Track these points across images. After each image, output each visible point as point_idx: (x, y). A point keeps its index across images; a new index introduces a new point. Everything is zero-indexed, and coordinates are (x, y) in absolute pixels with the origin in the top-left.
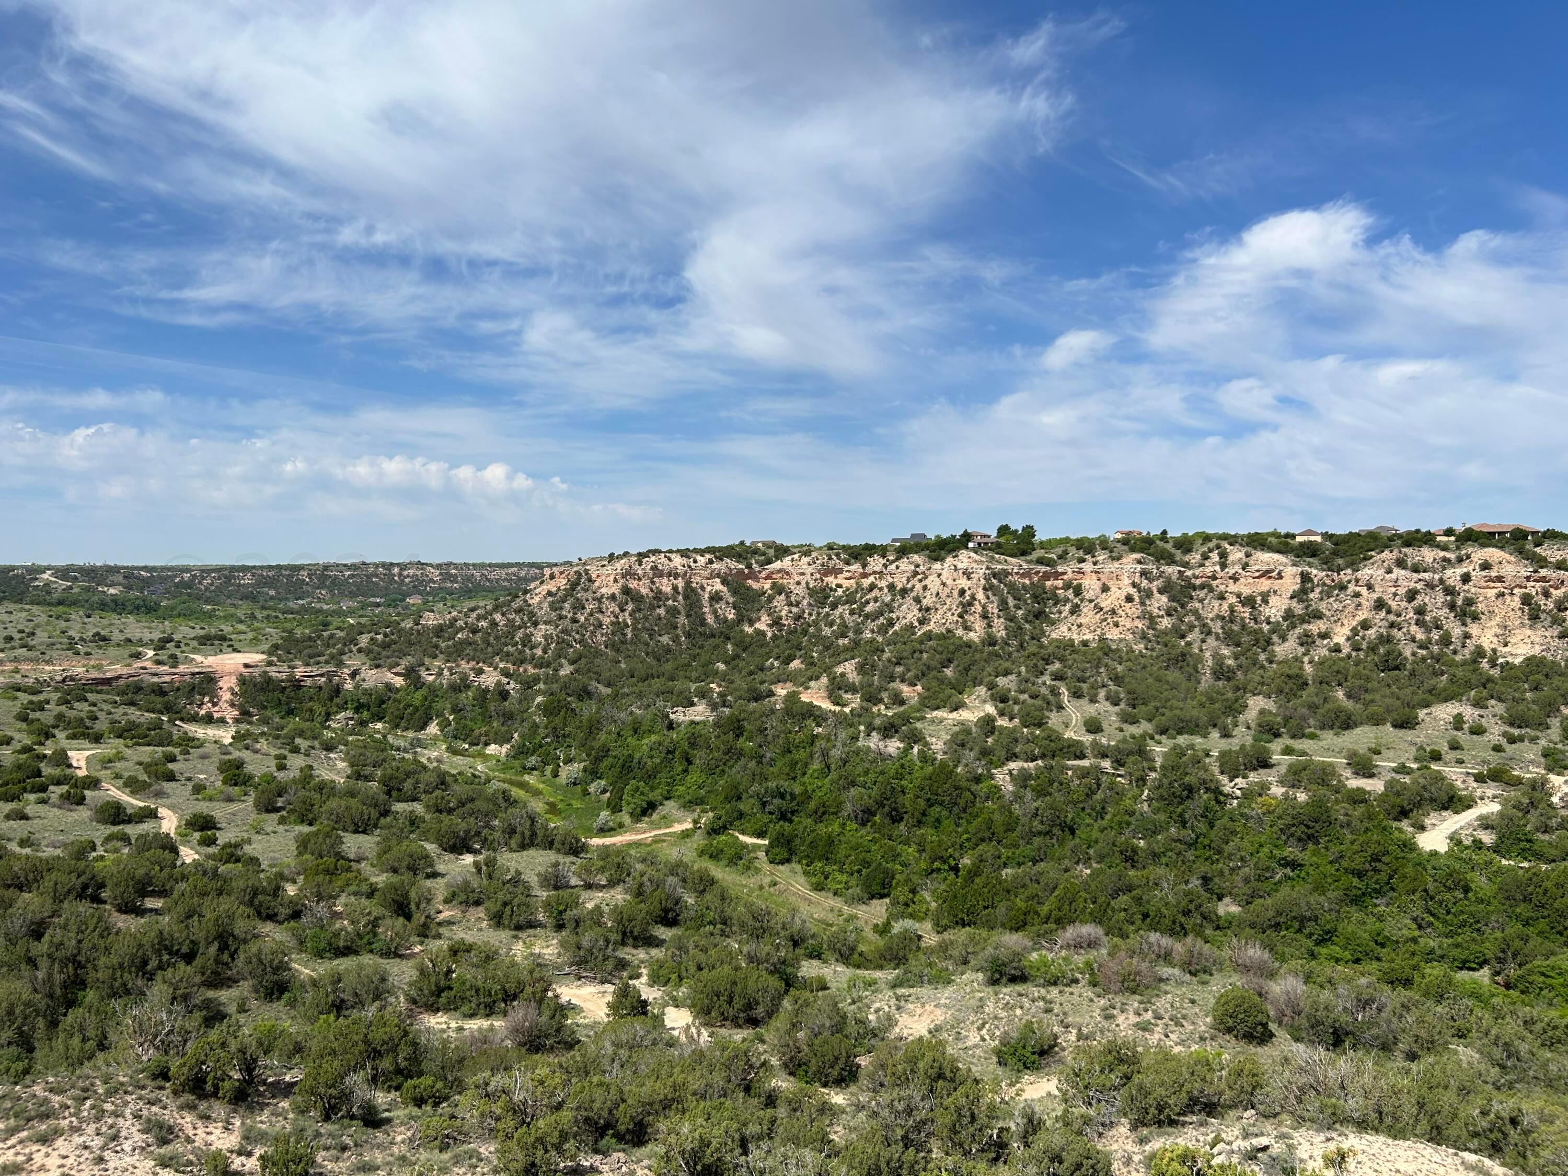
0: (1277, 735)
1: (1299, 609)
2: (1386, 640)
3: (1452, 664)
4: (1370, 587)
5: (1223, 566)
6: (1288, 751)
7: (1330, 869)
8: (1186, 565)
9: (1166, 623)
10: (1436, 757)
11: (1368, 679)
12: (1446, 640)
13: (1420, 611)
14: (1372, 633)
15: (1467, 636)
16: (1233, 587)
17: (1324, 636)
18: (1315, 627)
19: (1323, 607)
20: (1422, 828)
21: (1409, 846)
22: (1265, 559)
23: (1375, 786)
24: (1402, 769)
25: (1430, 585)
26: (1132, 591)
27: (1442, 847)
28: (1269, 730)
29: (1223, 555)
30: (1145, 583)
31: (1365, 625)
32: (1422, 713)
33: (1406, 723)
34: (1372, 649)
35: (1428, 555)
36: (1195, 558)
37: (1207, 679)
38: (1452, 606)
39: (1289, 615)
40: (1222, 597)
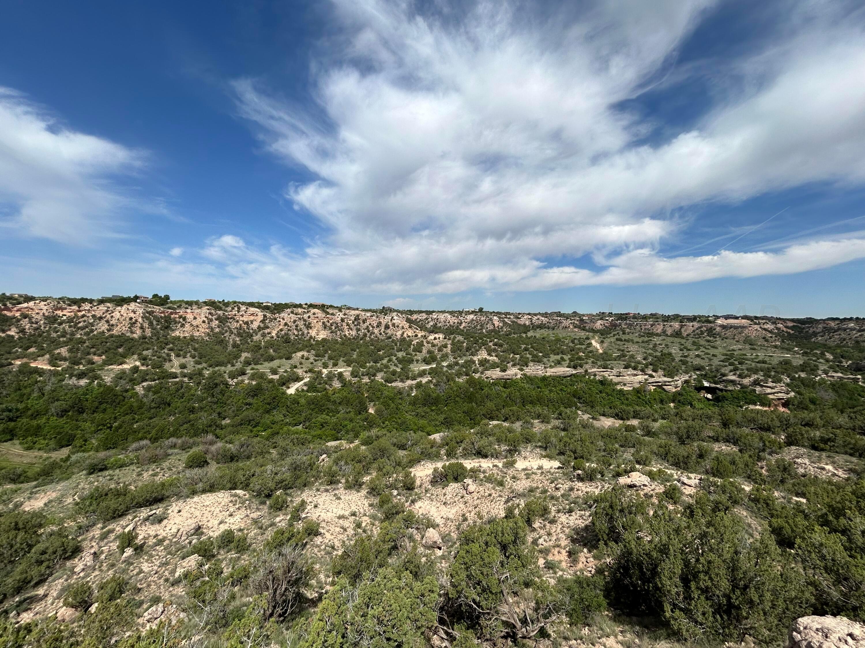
0: (250, 364)
1: (262, 325)
2: (287, 334)
3: (304, 341)
4: (283, 319)
5: (239, 312)
6: (252, 369)
7: (261, 404)
8: (226, 311)
9: (217, 330)
10: (296, 367)
11: (280, 346)
12: (303, 334)
13: (297, 326)
14: (283, 332)
15: (308, 333)
16: (241, 319)
17: (269, 333)
18: (266, 331)
19: (269, 325)
20: (289, 388)
21: (284, 393)
22: (252, 310)
23: (276, 377)
24: (286, 371)
25: (300, 319)
26: (205, 319)
27: (293, 393)
28: (247, 363)
29: (239, 308)
30: (210, 317)
31: (281, 330)
32: (293, 355)
33: (289, 358)
34: (283, 337)
35: (300, 310)
36: (229, 309)
37: (230, 348)
38: (305, 325)
39: (259, 327)
40: (238, 322)
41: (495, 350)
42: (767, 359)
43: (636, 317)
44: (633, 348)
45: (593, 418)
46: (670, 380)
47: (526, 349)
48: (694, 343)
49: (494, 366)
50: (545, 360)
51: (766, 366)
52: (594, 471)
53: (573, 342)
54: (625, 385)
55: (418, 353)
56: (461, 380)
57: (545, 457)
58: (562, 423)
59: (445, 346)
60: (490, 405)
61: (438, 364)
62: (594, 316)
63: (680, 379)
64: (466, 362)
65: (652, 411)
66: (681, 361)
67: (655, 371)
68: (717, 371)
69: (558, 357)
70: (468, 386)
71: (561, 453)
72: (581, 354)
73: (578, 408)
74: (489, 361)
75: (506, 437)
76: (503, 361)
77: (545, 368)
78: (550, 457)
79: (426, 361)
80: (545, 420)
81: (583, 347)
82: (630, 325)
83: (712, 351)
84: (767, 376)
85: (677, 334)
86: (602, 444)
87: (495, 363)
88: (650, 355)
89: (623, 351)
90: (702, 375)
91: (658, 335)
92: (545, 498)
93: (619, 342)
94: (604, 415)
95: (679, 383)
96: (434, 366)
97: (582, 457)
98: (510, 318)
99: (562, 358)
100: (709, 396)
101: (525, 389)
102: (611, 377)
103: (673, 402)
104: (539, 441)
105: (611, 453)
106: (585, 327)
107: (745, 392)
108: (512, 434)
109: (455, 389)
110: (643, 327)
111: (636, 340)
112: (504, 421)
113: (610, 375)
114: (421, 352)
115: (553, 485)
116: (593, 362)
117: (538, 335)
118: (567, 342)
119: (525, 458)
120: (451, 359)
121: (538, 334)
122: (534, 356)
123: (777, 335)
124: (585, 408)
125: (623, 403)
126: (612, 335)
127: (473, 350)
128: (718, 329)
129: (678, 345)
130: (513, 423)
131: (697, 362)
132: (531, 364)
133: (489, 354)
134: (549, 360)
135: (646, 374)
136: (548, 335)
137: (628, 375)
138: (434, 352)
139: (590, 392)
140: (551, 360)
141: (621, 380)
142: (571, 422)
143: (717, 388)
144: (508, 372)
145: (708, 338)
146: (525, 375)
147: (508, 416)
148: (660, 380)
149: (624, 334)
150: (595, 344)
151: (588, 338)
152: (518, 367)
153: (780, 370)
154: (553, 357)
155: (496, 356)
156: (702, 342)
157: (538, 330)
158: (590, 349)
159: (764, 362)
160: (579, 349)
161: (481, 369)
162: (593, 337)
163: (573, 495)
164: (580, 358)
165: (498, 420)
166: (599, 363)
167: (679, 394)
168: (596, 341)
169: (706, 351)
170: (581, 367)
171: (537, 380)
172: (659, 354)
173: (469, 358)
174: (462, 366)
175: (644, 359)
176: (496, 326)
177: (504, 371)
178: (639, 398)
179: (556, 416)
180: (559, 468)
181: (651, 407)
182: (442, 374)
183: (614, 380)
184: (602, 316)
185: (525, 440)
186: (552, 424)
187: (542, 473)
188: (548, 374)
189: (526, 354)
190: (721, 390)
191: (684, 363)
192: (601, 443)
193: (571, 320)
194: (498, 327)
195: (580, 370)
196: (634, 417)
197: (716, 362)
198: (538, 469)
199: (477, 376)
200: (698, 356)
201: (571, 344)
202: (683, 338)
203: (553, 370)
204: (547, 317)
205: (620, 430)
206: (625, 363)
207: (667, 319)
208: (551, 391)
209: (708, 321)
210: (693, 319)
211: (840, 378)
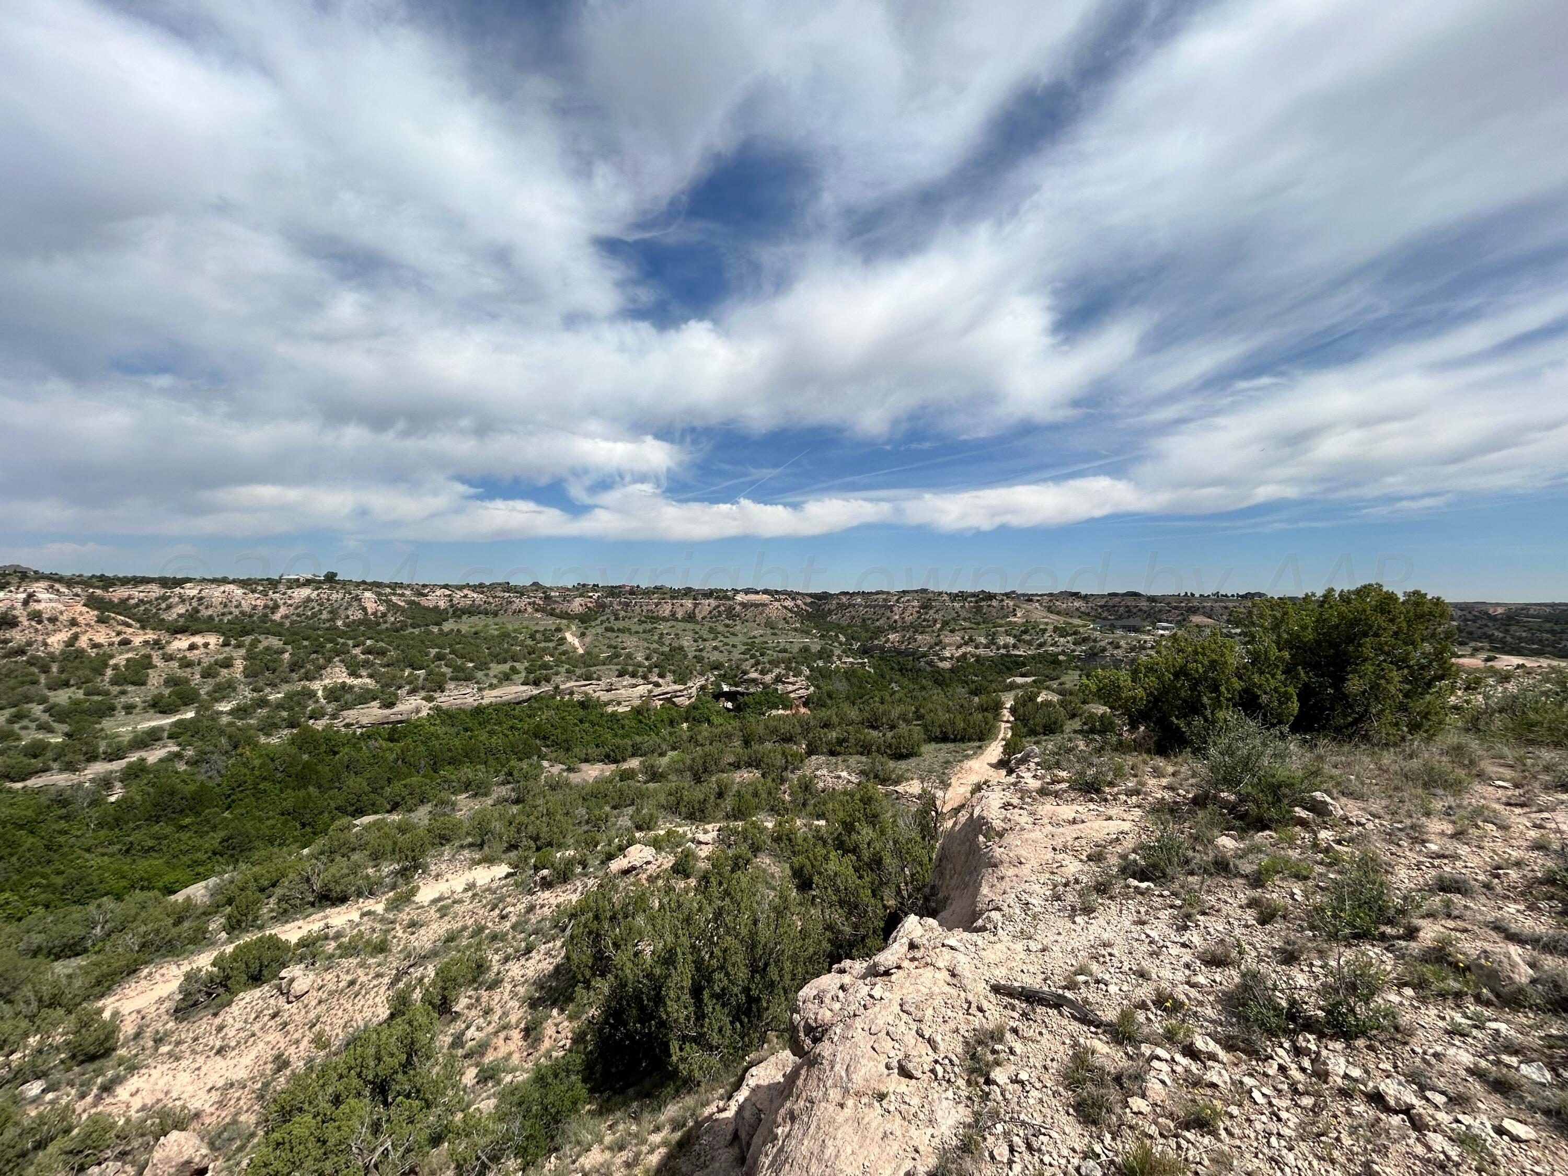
41: (366, 664)
42: (788, 647)
43: (633, 592)
44: (630, 643)
45: (570, 770)
46: (682, 687)
47: (439, 657)
48: (711, 630)
49: (365, 697)
50: (480, 675)
51: (787, 655)
52: (570, 863)
53: (532, 637)
54: (619, 704)
55: (130, 688)
56: (274, 740)
57: (479, 863)
58: (513, 790)
59: (227, 663)
60: (355, 783)
61: (203, 707)
62: (568, 590)
63: (695, 684)
64: (289, 697)
65: (658, 741)
66: (695, 657)
67: (662, 676)
68: (737, 667)
69: (506, 667)
70: (294, 750)
71: (513, 847)
72: (548, 658)
73: (542, 757)
74: (351, 687)
75: (395, 843)
76: (388, 685)
77: (480, 690)
78: (490, 861)
79: (159, 706)
80: (478, 790)
81: (551, 645)
82: (627, 604)
83: (732, 640)
84: (788, 668)
85: (690, 617)
86: (584, 812)
87: (368, 691)
88: (655, 651)
89: (615, 647)
90: (720, 675)
91: (664, 619)
92: (479, 944)
93: (609, 634)
94: (586, 761)
95: (694, 690)
96: (190, 715)
97: (550, 844)
98: (403, 595)
99: (513, 669)
100: (729, 705)
101: (438, 738)
102: (597, 694)
103: (687, 720)
104: (468, 834)
105: (597, 823)
106: (554, 609)
107: (767, 694)
108: (408, 835)
109: (257, 762)
110: (644, 608)
111: (635, 628)
112: (389, 812)
113: (596, 691)
114: (144, 684)
115: (497, 911)
116: (568, 671)
117: (464, 629)
118: (521, 637)
119: (437, 877)
120: (246, 694)
121: (466, 625)
122: (457, 669)
123: (796, 614)
124: (555, 755)
125: (616, 735)
126: (598, 622)
127: (309, 666)
128: (738, 609)
129: (691, 634)
130: (410, 810)
131: (715, 656)
132: (451, 685)
133: (354, 674)
134: (487, 675)
135: (650, 683)
136: (486, 626)
137: (624, 687)
138: (187, 681)
139: (563, 724)
140: (491, 673)
141: (613, 697)
142: (531, 783)
143: (738, 692)
144: (399, 707)
145: (727, 622)
146: (438, 709)
147: (398, 799)
148: (669, 689)
149: (616, 619)
150: (571, 638)
151: (559, 630)
152: (423, 694)
153: (800, 659)
154: (496, 668)
155: (370, 676)
156: (721, 628)
157: (464, 617)
158: (564, 648)
159: (785, 651)
160: (544, 650)
161: (330, 709)
162: (568, 627)
163: (534, 919)
164: (546, 666)
165: (375, 813)
166: (578, 672)
167: (694, 707)
168: (573, 635)
169: (725, 640)
170: (548, 681)
171: (463, 716)
172: (667, 649)
173: (298, 687)
174: (280, 706)
175: (647, 659)
176: (370, 611)
177: (391, 705)
178: (641, 722)
179: (502, 778)
180: (508, 875)
181: (657, 735)
182: (215, 732)
183: (602, 698)
184: (582, 590)
185: (437, 841)
186: (494, 796)
187: (474, 895)
188: (485, 702)
189: (439, 666)
190: (742, 694)
191: (699, 659)
192: (581, 811)
193: (529, 597)
194: (375, 614)
195: (546, 688)
196: (633, 755)
197: (736, 655)
198: (465, 890)
199: (319, 725)
200: (715, 648)
201: (529, 642)
202: (697, 623)
203: (495, 693)
204: (482, 593)
205: (611, 782)
206: (619, 667)
207: (675, 594)
208: (491, 733)
209: (728, 598)
210: (709, 594)
211: (852, 663)
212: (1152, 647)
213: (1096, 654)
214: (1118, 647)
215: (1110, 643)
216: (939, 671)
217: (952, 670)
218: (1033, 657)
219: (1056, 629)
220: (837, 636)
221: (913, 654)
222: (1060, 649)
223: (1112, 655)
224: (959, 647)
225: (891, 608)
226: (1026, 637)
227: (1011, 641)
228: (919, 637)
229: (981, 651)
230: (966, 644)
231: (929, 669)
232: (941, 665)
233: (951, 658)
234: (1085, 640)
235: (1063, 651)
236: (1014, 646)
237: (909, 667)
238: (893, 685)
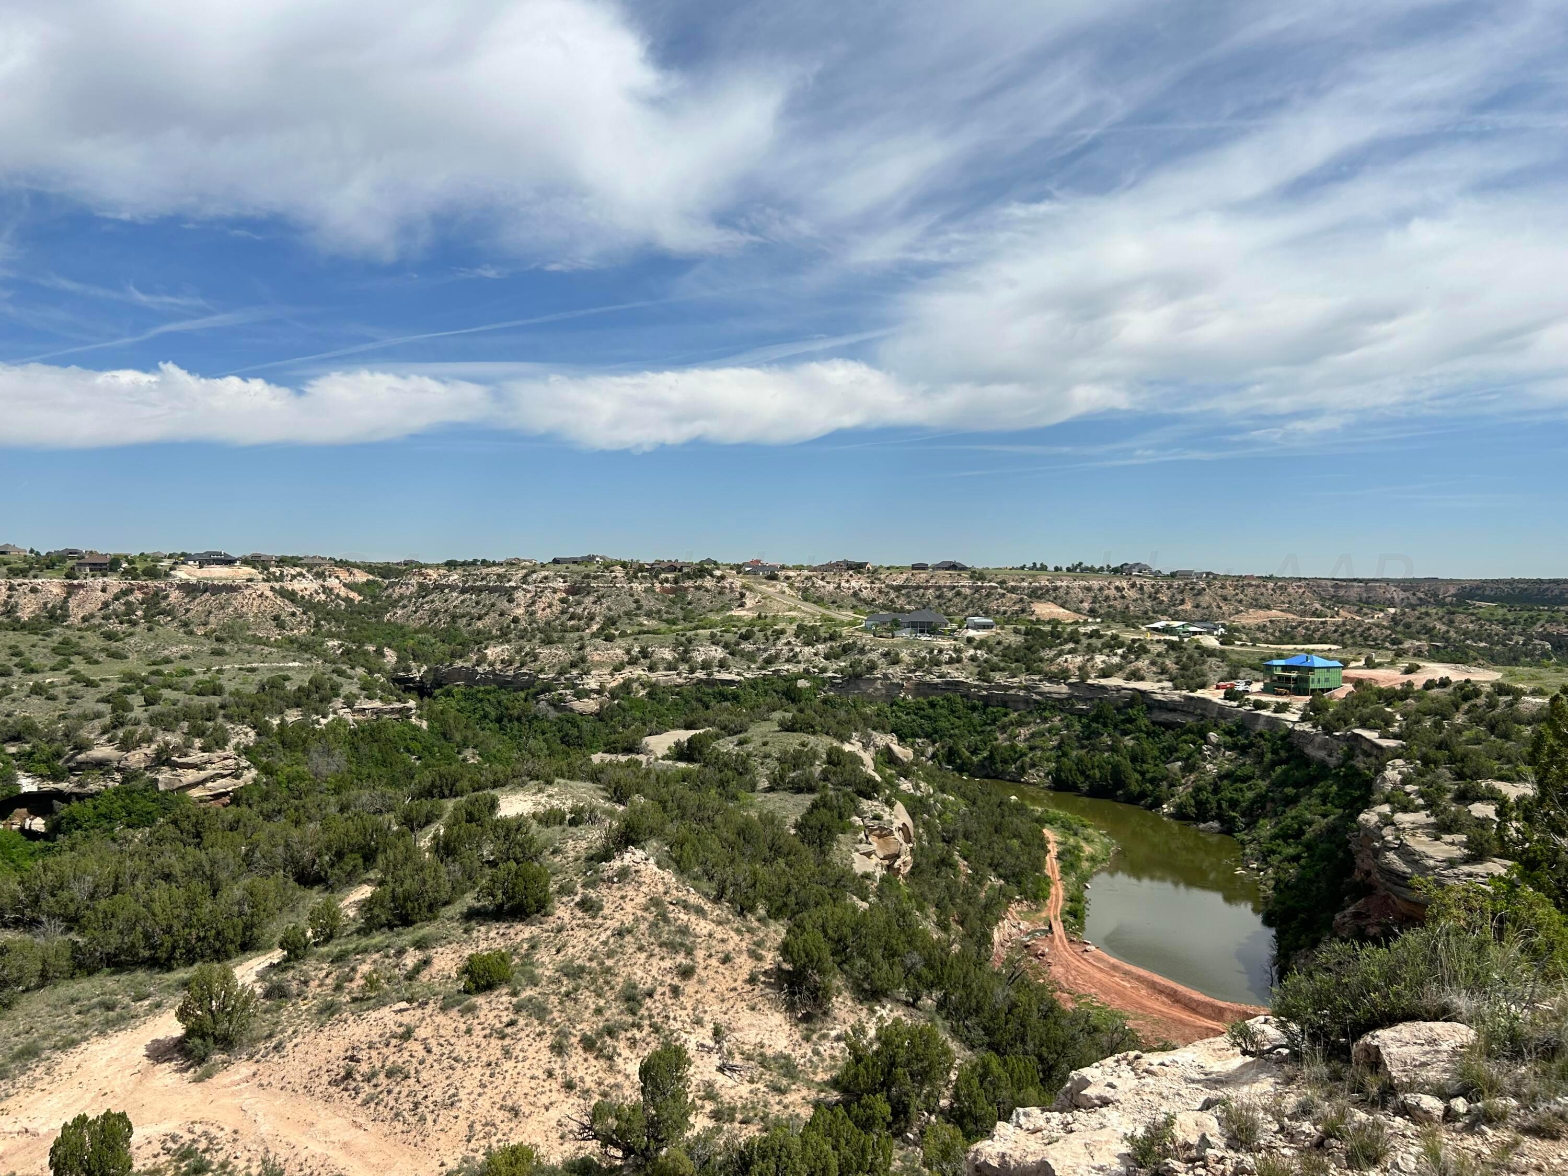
68: (70, 735)
84: (196, 732)
85: (54, 617)
90: (19, 755)
100: (39, 824)
128: (175, 596)
153: (237, 709)
209: (152, 573)
210: (107, 566)
211: (377, 712)
212: (951, 661)
213: (858, 676)
214: (896, 661)
215: (886, 655)
216: (573, 719)
217: (599, 716)
218: (753, 684)
219: (801, 629)
220: (380, 653)
221: (530, 684)
222: (802, 666)
223: (886, 676)
224: (617, 669)
225: (509, 595)
226: (747, 646)
227: (718, 653)
228: (544, 652)
229: (659, 676)
230: (633, 662)
231: (553, 714)
232: (578, 705)
233: (599, 692)
234: (846, 649)
235: (806, 671)
236: (723, 665)
237: (515, 713)
238: (468, 753)
